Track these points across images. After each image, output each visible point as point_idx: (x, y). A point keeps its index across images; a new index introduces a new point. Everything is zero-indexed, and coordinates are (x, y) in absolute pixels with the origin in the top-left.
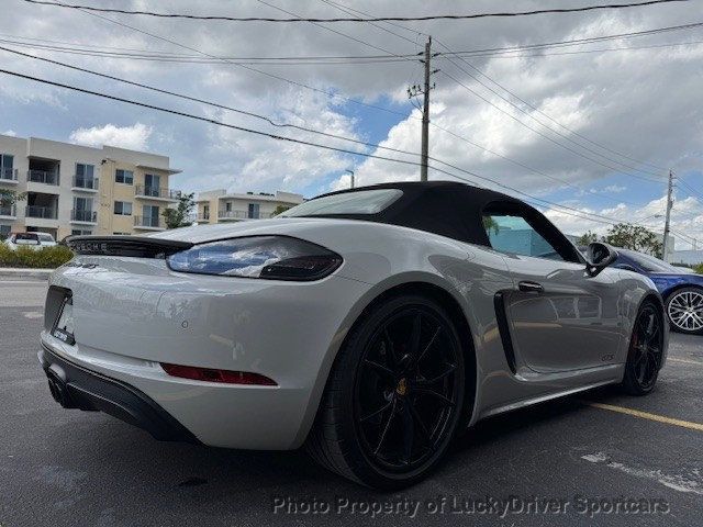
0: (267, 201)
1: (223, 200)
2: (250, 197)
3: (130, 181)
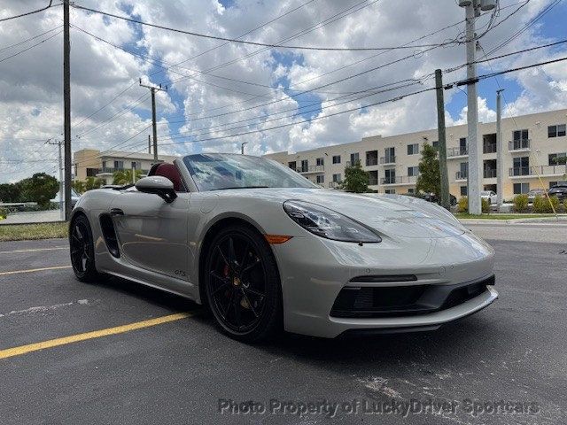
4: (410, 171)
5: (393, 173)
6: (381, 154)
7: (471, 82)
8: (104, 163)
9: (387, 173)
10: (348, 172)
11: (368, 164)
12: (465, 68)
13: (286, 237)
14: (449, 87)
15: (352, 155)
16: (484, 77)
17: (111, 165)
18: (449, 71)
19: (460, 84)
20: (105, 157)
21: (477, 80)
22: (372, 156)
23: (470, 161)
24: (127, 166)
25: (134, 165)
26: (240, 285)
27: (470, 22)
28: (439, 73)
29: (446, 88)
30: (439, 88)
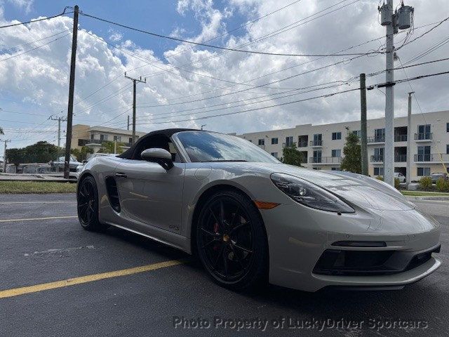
4: (334, 153)
5: (320, 154)
6: (311, 139)
7: (390, 85)
8: (92, 136)
9: (315, 153)
10: (285, 151)
11: (300, 146)
12: (385, 73)
13: (274, 204)
14: (371, 88)
15: (288, 139)
16: (401, 81)
17: (97, 137)
18: (371, 75)
19: (380, 86)
20: (94, 131)
21: (395, 84)
22: (304, 140)
23: (386, 147)
24: (111, 138)
25: (115, 138)
26: (229, 241)
27: (389, 38)
28: (363, 77)
29: (369, 89)
30: (363, 88)
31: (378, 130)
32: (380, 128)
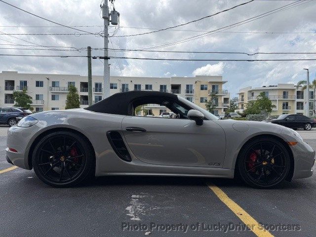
0: (273, 90)
1: (250, 91)
2: (264, 88)
3: (206, 89)
4: (37, 97)
6: (17, 84)
7: (106, 58)
11: (6, 89)
12: (104, 50)
14: (95, 58)
16: (113, 57)
18: (96, 49)
19: (101, 58)
21: (109, 58)
22: (10, 84)
27: (106, 27)
28: (89, 48)
29: (93, 58)
30: (89, 57)
31: (70, 83)
32: (71, 81)
